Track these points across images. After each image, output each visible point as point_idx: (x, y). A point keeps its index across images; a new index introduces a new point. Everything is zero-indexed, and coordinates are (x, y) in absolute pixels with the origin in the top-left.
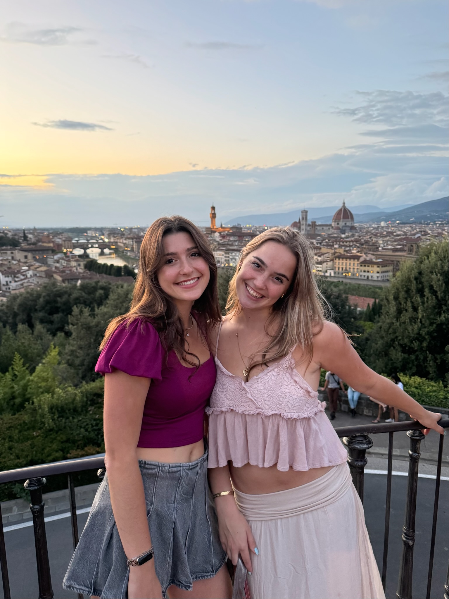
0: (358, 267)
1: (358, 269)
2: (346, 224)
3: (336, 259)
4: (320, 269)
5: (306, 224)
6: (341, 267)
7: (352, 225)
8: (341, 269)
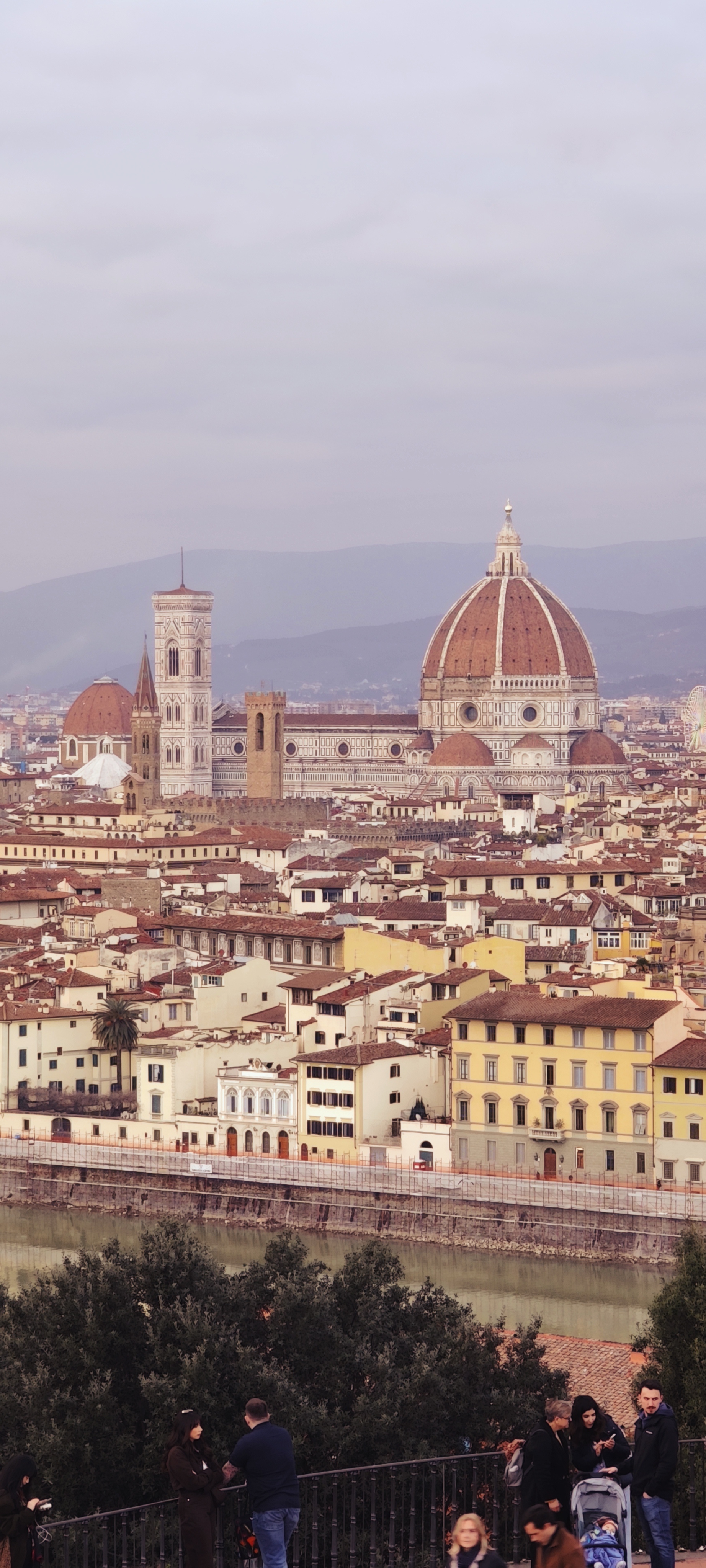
0: (645, 1100)
1: (638, 1109)
2: (530, 713)
3: (464, 1035)
4: (339, 1115)
5: (198, 714)
6: (506, 1094)
7: (589, 721)
8: (506, 1113)
